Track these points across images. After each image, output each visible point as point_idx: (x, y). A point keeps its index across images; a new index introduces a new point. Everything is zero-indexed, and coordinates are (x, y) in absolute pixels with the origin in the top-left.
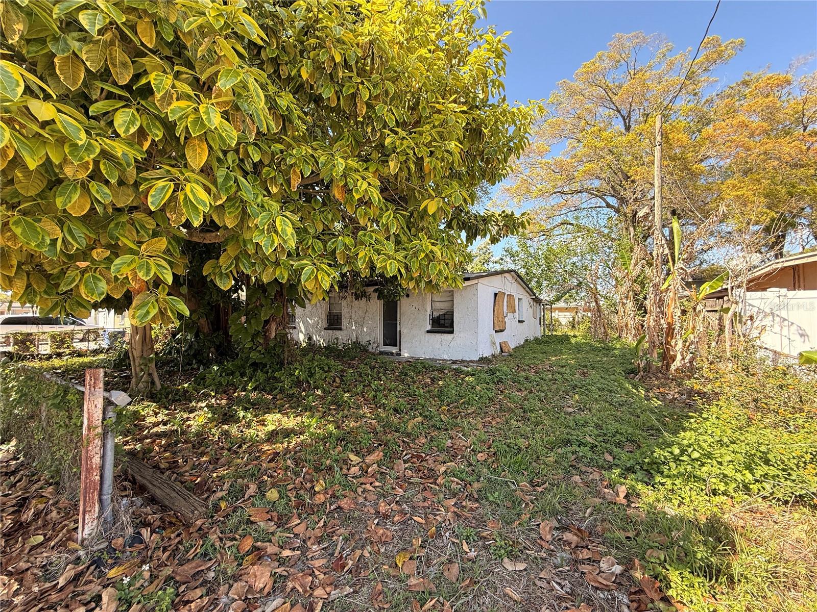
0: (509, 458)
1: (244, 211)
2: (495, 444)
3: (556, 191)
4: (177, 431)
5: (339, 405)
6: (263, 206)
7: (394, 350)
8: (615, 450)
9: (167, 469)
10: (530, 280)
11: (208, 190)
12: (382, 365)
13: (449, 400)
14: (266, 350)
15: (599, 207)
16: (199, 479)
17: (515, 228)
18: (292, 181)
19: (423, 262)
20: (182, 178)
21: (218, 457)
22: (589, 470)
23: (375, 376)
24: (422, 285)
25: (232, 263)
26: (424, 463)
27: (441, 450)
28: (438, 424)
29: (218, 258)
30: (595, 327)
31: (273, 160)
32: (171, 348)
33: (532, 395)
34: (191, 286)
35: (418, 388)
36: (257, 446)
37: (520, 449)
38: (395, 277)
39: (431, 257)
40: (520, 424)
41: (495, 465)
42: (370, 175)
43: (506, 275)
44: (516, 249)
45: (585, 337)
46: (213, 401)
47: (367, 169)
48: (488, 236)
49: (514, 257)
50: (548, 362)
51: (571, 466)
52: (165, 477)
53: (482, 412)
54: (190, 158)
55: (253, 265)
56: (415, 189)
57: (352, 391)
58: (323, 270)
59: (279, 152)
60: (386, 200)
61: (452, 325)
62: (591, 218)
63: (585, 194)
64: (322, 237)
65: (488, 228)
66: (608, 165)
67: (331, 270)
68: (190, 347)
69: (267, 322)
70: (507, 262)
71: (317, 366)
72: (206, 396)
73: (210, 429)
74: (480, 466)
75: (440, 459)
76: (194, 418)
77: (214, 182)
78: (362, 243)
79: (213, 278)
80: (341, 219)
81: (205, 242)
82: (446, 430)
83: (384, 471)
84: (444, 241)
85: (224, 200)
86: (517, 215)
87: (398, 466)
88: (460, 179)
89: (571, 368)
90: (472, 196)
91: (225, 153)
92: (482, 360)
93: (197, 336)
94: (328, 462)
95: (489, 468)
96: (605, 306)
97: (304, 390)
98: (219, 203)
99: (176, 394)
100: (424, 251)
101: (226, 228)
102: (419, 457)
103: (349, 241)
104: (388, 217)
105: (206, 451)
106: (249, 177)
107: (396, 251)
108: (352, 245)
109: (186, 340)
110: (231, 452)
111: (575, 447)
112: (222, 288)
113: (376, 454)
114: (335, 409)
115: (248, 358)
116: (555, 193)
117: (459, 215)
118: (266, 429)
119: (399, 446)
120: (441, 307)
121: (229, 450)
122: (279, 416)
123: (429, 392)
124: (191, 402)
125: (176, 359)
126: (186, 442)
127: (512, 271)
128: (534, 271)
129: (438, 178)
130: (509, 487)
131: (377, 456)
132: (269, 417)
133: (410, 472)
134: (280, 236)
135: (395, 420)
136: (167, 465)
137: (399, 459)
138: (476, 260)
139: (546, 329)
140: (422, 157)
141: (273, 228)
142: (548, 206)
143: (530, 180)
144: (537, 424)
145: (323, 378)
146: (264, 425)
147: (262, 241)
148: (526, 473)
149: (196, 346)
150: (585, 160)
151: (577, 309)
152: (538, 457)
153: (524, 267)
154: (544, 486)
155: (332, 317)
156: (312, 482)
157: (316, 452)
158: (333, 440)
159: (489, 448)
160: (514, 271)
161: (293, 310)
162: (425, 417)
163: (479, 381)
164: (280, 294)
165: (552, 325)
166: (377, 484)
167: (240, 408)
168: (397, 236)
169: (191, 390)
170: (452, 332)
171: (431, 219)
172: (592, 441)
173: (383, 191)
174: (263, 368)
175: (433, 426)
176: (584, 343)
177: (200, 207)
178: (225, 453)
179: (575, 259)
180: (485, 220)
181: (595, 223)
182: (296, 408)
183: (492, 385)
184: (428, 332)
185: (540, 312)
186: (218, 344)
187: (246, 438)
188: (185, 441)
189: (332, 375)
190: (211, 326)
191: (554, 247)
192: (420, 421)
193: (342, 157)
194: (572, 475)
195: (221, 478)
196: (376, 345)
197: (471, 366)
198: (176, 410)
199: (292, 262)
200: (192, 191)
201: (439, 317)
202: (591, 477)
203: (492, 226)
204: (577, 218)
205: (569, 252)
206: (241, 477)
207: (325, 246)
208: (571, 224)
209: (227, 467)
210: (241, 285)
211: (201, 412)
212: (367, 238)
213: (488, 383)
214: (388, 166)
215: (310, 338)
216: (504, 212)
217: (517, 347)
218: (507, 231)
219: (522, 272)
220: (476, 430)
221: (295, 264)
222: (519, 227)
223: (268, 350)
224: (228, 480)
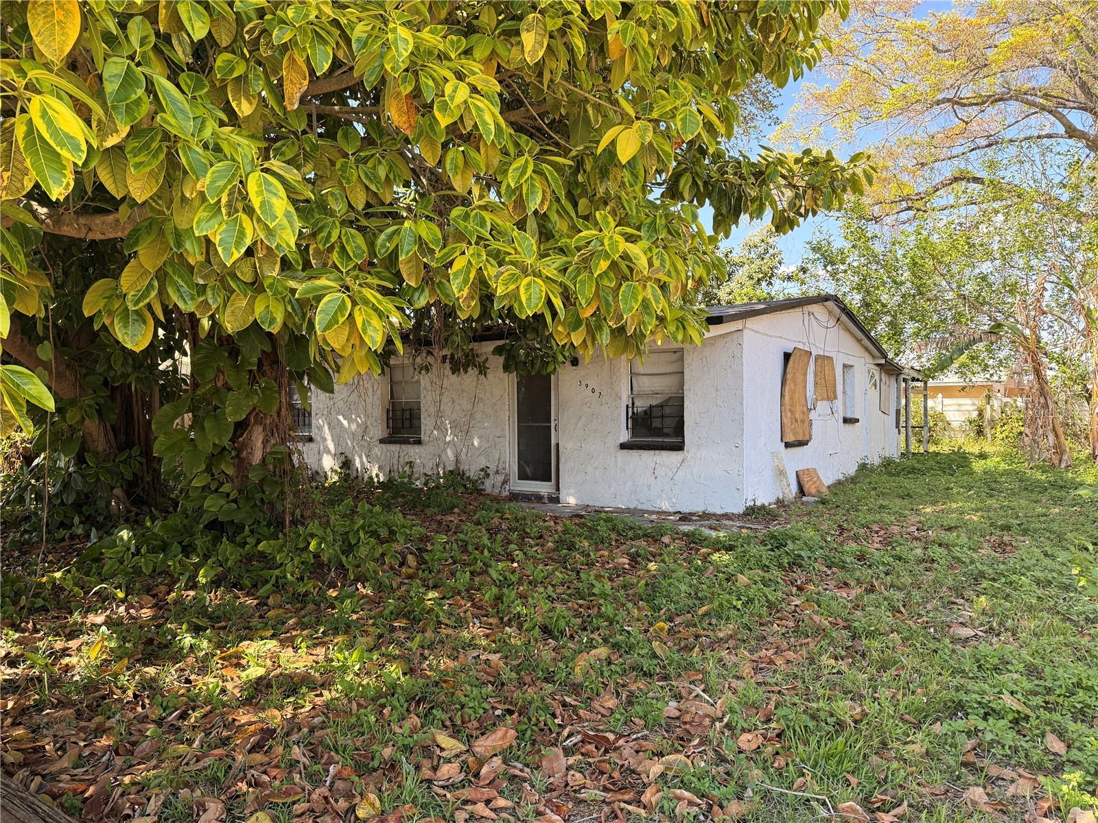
0: (814, 745)
1: (172, 162)
2: (781, 712)
3: (940, 97)
4: (40, 679)
5: (414, 618)
6: (217, 149)
7: (543, 488)
8: (1072, 726)
9: (21, 766)
10: (875, 320)
11: (84, 113)
12: (514, 524)
13: (672, 607)
14: (240, 492)
15: (1050, 136)
16: (92, 789)
17: (834, 191)
18: (287, 87)
19: (606, 282)
20: (21, 83)
21: (133, 739)
22: (1008, 773)
23: (499, 550)
24: (605, 338)
25: (150, 286)
26: (613, 756)
27: (652, 724)
28: (646, 664)
29: (116, 276)
30: (1034, 434)
31: (238, 36)
32: (23, 489)
33: (872, 596)
34: (62, 340)
35: (599, 577)
36: (222, 714)
37: (840, 725)
38: (538, 317)
39: (623, 270)
40: (843, 665)
41: (780, 762)
42: (477, 67)
43: (814, 308)
44: (839, 243)
45: (1005, 457)
46: (122, 609)
47: (467, 52)
48: (768, 213)
49: (833, 263)
50: (914, 519)
51: (964, 764)
52: (15, 782)
53: (751, 636)
54: (38, 34)
55: (202, 290)
56: (587, 100)
57: (444, 585)
58: (366, 302)
59: (253, 15)
60: (518, 128)
61: (679, 429)
62: (1027, 166)
63: (1014, 107)
64: (364, 222)
65: (769, 195)
66: (1074, 29)
67: (387, 304)
68: (66, 486)
69: (241, 426)
70: (816, 277)
71: (362, 527)
72: (104, 599)
73: (116, 676)
74: (744, 762)
75: (649, 745)
76: (79, 650)
77: (99, 94)
78: (460, 237)
79: (107, 322)
80: (408, 175)
81: (90, 236)
82: (665, 678)
83: (517, 772)
84: (655, 231)
85: (124, 135)
86: (841, 159)
87: (551, 761)
88: (699, 73)
89: (971, 532)
90: (726, 115)
91: (123, 21)
92: (753, 513)
93: (80, 460)
94: (387, 752)
95: (765, 769)
96: (1058, 383)
97: (332, 585)
98: (111, 141)
99: (36, 595)
100: (607, 256)
101: (133, 203)
102: (600, 741)
103: (427, 230)
104: (520, 171)
105: (108, 724)
106: (183, 78)
107: (543, 255)
108: (436, 241)
109: (53, 470)
110: (165, 728)
111: (975, 721)
112: (129, 346)
113: (500, 733)
114: (404, 629)
115: (200, 511)
116: (938, 103)
117: (697, 162)
118: (243, 675)
119: (554, 716)
120: (654, 387)
121: (159, 722)
122: (272, 644)
123: (625, 587)
124: (71, 613)
125: (36, 514)
126: (61, 705)
127: (827, 298)
128: (885, 298)
129: (641, 73)
130: (813, 813)
131: (502, 737)
132: (251, 648)
133: (578, 775)
134: (259, 220)
135: (545, 653)
136: (20, 756)
137: (554, 744)
138: (741, 274)
139: (913, 440)
140: (603, 20)
141: (240, 202)
142: (921, 137)
143: (875, 73)
144: (883, 667)
145: (377, 555)
146: (238, 665)
147: (217, 231)
148: (854, 780)
149: (78, 484)
150: (1014, 19)
151: (990, 389)
152: (884, 744)
153: (859, 288)
154: (898, 811)
155: (399, 414)
156: (349, 796)
157: (357, 727)
158: (399, 701)
159: (768, 721)
160: (835, 299)
161: (305, 398)
162: (616, 646)
163: (745, 563)
164: (270, 359)
165: (928, 428)
166: (501, 802)
167: (184, 627)
168: (542, 218)
169: (69, 585)
170: (679, 447)
171: (627, 176)
172: (1016, 707)
173: (509, 105)
174: (235, 534)
175: (633, 669)
176: (1006, 473)
177: (64, 153)
178: (151, 729)
179: (986, 267)
180: (761, 173)
181: (1039, 176)
182: (313, 626)
183: (776, 573)
184: (623, 446)
185: (898, 398)
186: (128, 476)
187: (198, 695)
188: (60, 702)
189: (399, 548)
190: (111, 436)
191: (935, 238)
192: (603, 656)
193: (407, 24)
194: (966, 786)
195: (141, 787)
196: (500, 478)
197: (726, 527)
198: (37, 631)
199: (292, 284)
200: (44, 114)
201: (649, 413)
202: (1012, 790)
203: (778, 187)
204: (992, 165)
205: (972, 251)
206: (187, 785)
207: (371, 245)
208: (977, 180)
209: (154, 762)
210: (181, 340)
211: (94, 638)
212: (471, 225)
213: (766, 568)
214: (520, 43)
215: (347, 464)
216: (807, 152)
217: (839, 483)
218: (815, 200)
219: (855, 300)
220: (738, 678)
221: (300, 288)
222: (844, 190)
223: (245, 493)
224: (156, 790)
